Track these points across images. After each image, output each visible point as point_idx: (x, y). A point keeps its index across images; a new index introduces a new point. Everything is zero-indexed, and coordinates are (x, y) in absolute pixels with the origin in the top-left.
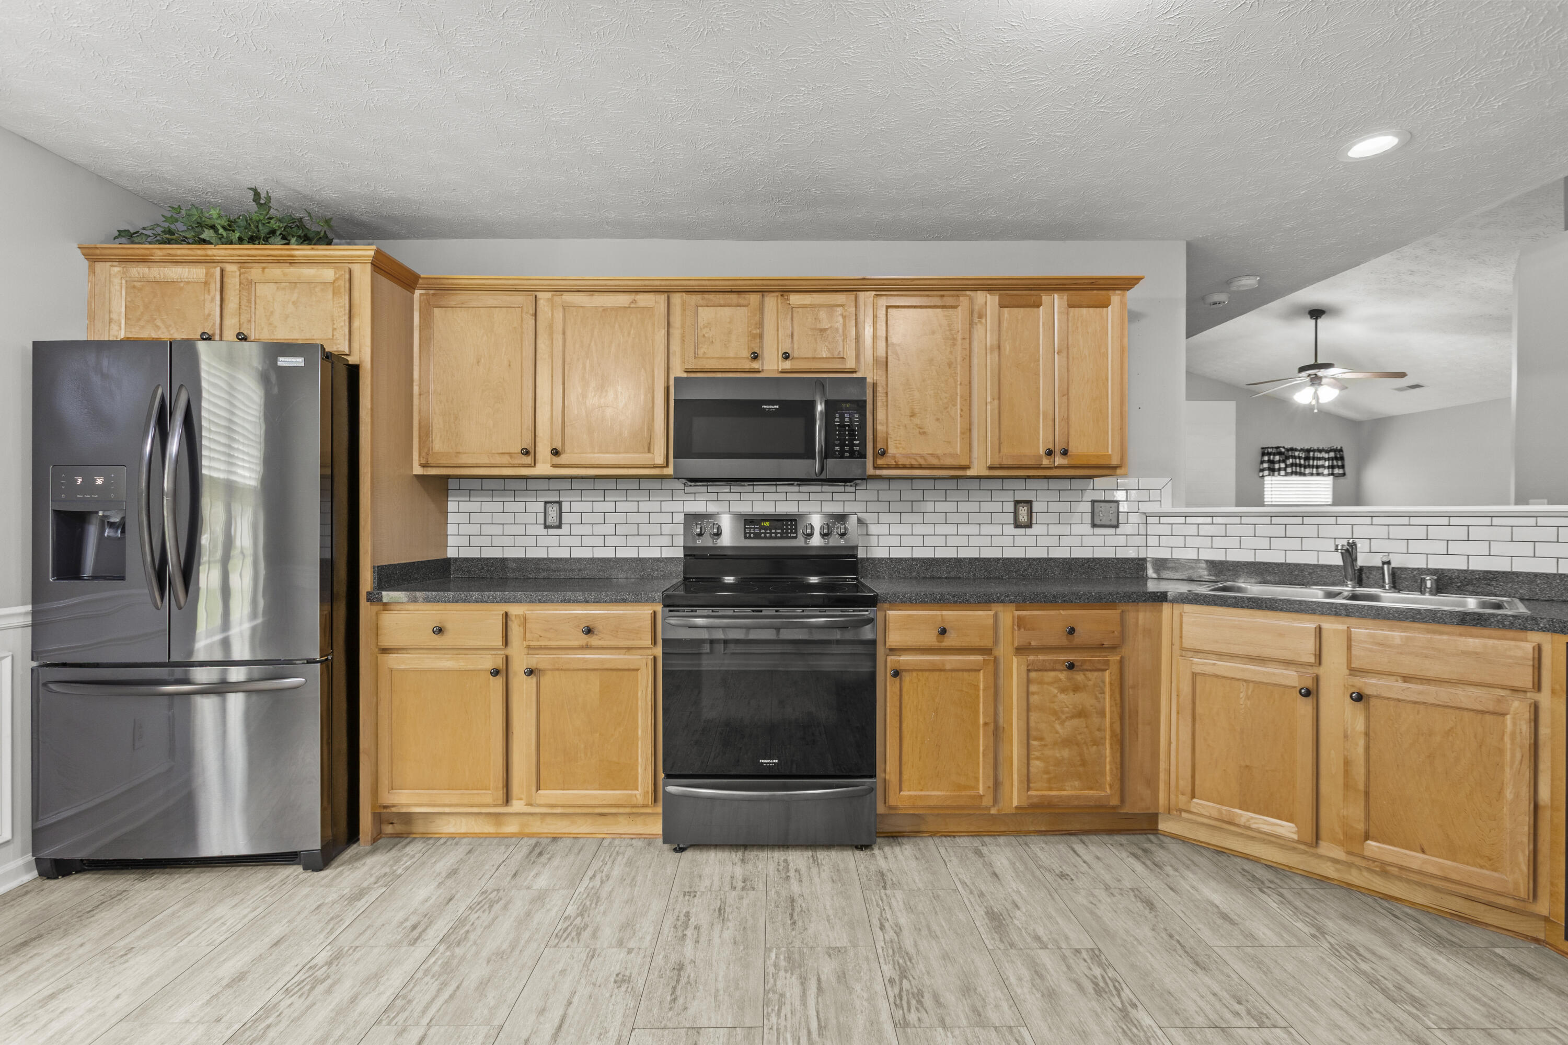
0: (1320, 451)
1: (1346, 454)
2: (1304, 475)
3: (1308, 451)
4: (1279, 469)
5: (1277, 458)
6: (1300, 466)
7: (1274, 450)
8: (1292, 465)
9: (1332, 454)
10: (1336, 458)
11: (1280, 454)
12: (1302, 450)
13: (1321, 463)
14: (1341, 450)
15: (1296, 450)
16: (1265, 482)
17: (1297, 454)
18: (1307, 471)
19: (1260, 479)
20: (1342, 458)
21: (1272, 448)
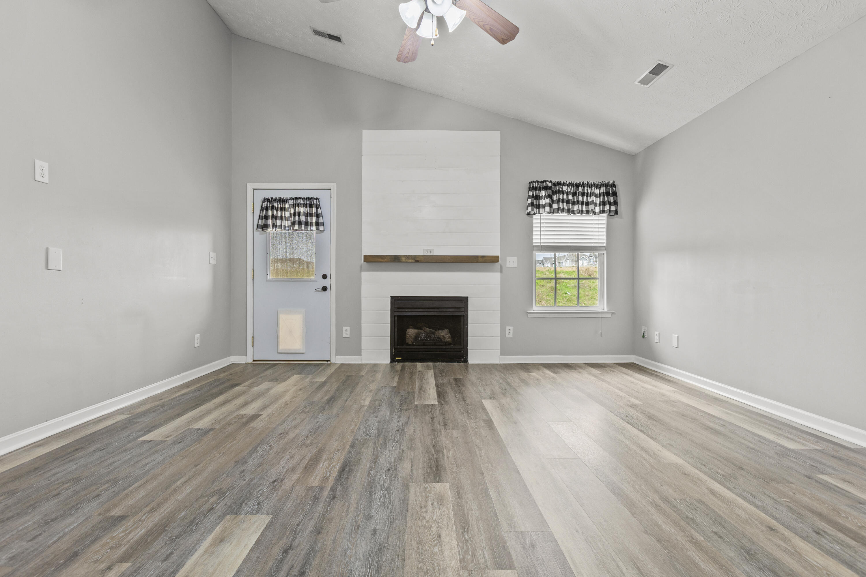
0: (590, 186)
1: (621, 191)
2: (573, 212)
3: (577, 186)
4: (544, 206)
5: (543, 193)
6: (568, 202)
7: (541, 185)
8: (558, 201)
9: (603, 190)
10: (608, 194)
11: (546, 188)
12: (570, 184)
13: (593, 198)
14: (614, 185)
15: (564, 184)
16: (534, 221)
17: (565, 188)
18: (576, 208)
19: (528, 217)
20: (615, 194)
21: (538, 182)
